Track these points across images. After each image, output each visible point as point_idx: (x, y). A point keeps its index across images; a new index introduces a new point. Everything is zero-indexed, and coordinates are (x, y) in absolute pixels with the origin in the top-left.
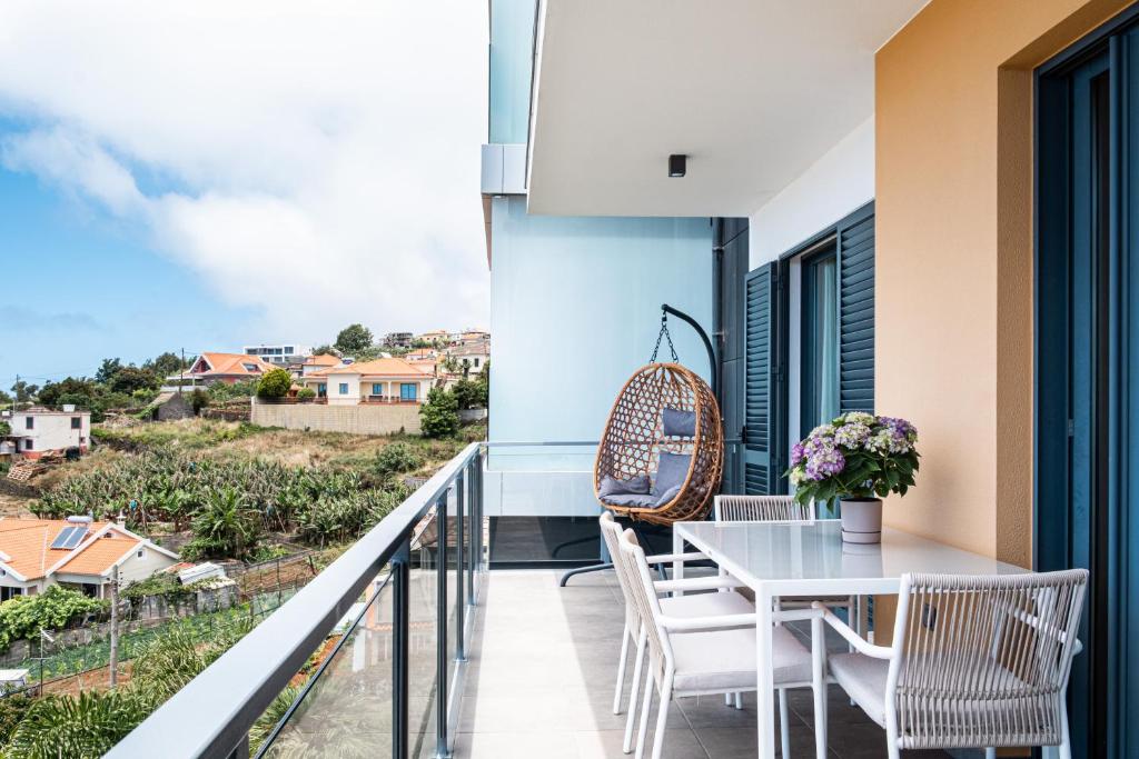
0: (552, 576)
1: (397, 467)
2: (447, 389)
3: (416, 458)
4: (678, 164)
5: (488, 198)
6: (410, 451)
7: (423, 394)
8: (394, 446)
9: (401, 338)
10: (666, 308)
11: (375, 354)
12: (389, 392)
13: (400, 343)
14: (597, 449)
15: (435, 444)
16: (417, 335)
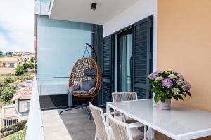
0: (56, 112)
1: (9, 82)
2: (22, 65)
3: (14, 80)
4: (94, 6)
5: (37, 16)
6: (12, 78)
7: (16, 66)
8: (9, 77)
9: (10, 53)
10: (87, 44)
11: (4, 56)
12: (7, 65)
13: (10, 54)
14: (69, 79)
15: (18, 76)
16: (14, 53)
